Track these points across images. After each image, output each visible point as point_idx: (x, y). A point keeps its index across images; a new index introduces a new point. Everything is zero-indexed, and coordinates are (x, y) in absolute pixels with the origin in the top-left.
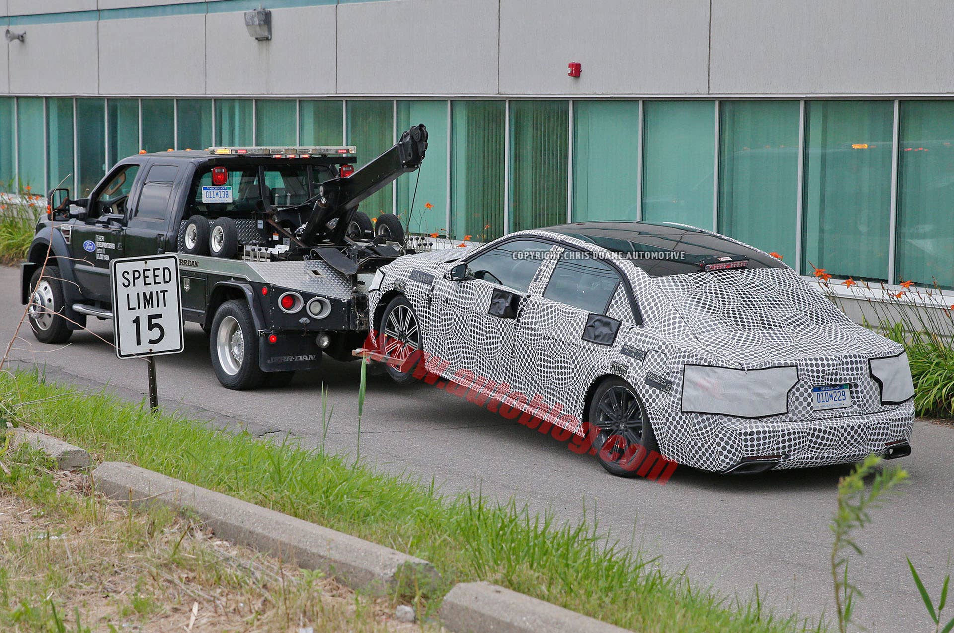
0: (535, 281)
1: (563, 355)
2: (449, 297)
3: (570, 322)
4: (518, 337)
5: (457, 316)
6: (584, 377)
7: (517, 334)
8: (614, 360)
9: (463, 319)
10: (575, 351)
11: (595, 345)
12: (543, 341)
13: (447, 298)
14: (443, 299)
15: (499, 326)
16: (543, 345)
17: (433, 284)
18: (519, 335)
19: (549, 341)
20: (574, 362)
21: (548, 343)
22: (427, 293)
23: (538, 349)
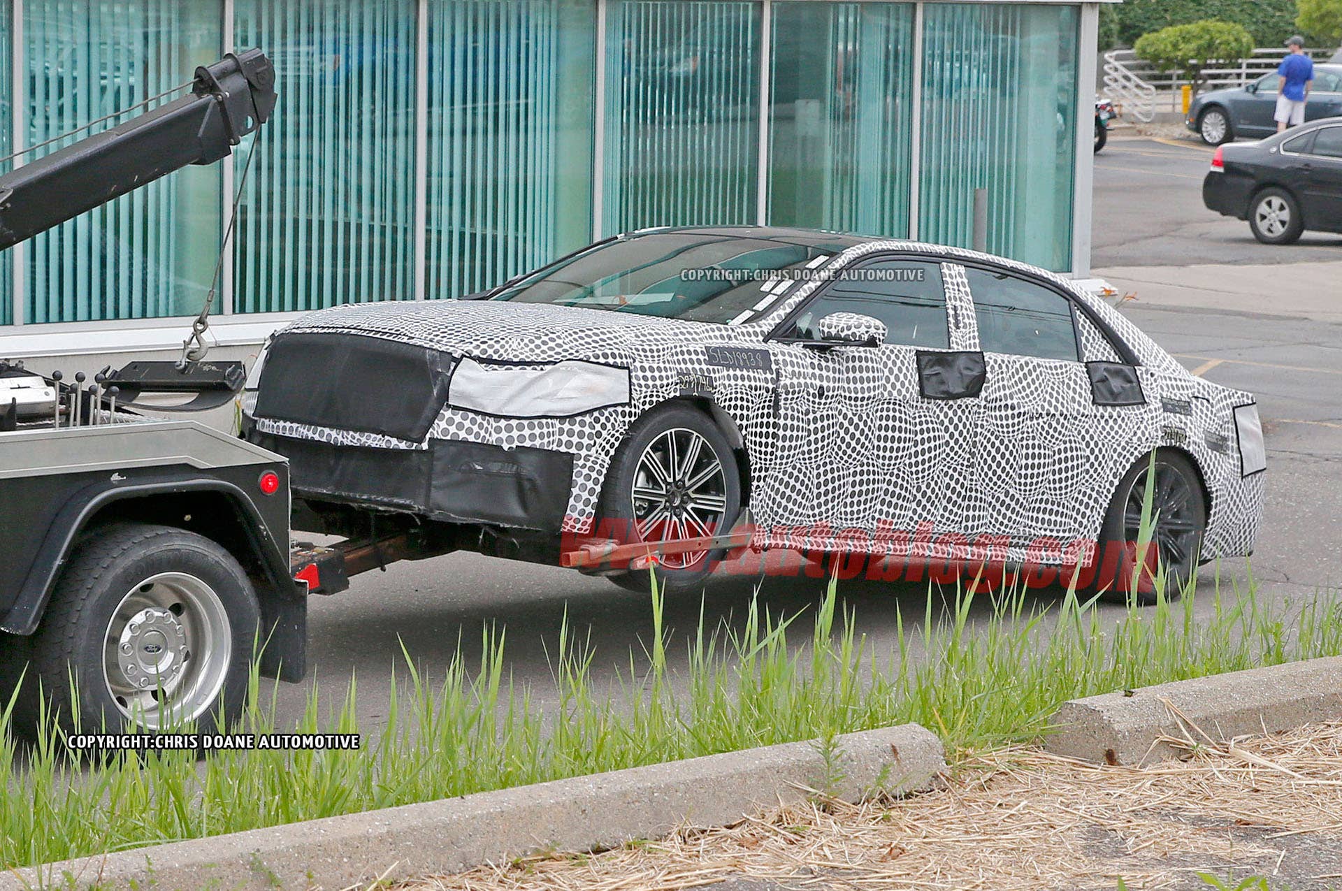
0: (958, 328)
1: (1067, 439)
2: (825, 384)
3: (1063, 382)
4: (982, 426)
5: (845, 417)
6: (1111, 464)
7: (979, 423)
8: (1163, 423)
9: (860, 418)
10: (1087, 426)
11: (1118, 409)
12: (1029, 423)
13: (822, 387)
14: (811, 391)
15: (942, 416)
16: (1030, 430)
17: (774, 367)
18: (985, 423)
19: (1040, 420)
20: (1088, 445)
21: (1038, 424)
22: (771, 386)
23: (1022, 439)
